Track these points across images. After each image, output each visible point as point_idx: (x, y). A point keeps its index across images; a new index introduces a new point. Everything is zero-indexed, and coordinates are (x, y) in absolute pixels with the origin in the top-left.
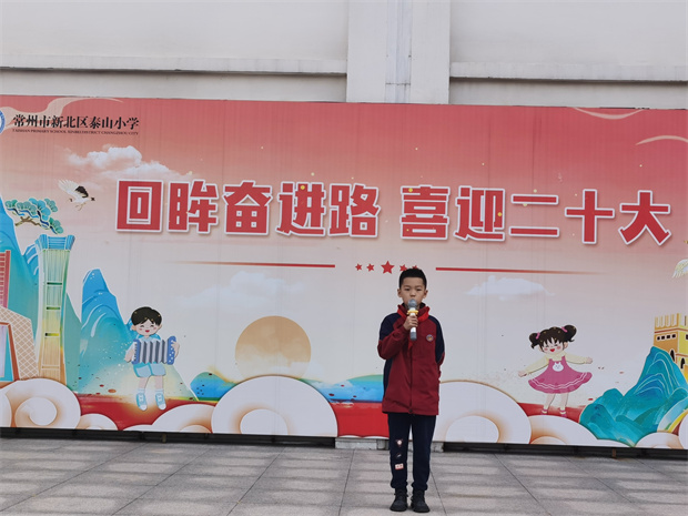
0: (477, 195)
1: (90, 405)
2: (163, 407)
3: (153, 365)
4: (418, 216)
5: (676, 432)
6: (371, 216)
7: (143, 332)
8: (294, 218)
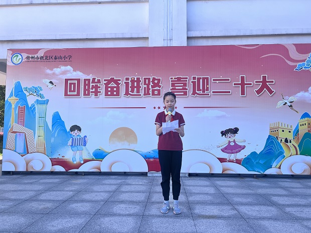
1: (55, 162)
3: (78, 147)
8: (130, 90)
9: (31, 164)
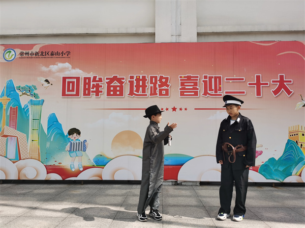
0: (210, 78)
1: (51, 169)
2: (82, 169)
3: (77, 152)
4: (186, 87)
5: (300, 175)
6: (167, 88)
7: (73, 138)
8: (135, 90)
9: (23, 171)
